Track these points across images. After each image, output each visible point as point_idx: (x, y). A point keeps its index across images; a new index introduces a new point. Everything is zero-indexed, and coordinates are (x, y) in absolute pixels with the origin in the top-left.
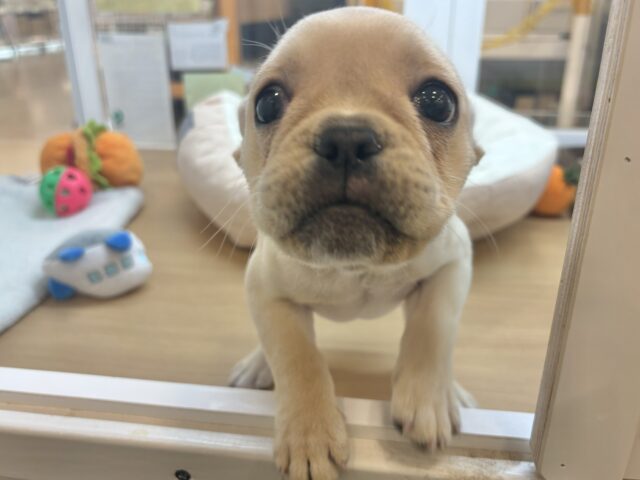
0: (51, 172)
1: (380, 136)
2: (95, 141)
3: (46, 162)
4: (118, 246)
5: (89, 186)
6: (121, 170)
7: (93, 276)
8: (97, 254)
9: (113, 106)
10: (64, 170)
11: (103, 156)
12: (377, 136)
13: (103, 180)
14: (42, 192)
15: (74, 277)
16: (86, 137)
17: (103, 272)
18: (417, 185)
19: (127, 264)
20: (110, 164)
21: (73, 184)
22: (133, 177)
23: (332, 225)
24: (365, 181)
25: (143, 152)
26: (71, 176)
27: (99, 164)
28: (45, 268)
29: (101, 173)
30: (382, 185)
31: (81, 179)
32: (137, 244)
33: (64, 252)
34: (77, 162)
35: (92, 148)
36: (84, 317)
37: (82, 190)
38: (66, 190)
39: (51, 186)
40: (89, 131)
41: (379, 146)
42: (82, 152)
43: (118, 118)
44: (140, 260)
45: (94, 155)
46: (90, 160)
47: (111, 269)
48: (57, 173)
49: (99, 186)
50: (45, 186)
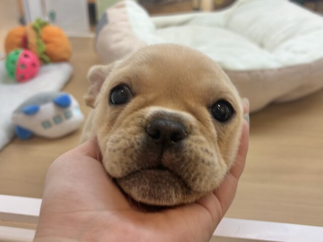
0: (12, 53)
1: (187, 128)
2: (41, 32)
3: (9, 46)
4: (62, 104)
5: (37, 62)
6: (58, 51)
7: (46, 124)
8: (48, 110)
9: (49, 8)
10: (21, 51)
11: (46, 42)
12: (185, 128)
13: (46, 58)
14: (7, 66)
15: (33, 124)
16: (35, 29)
17: (52, 121)
18: (203, 161)
19: (68, 116)
20: (51, 47)
21: (27, 61)
22: (65, 56)
23: (148, 181)
24: (174, 155)
25: (71, 39)
26: (26, 56)
27: (44, 47)
28: (14, 119)
29: (45, 53)
30: (183, 159)
31: (33, 57)
32: (74, 103)
33: (27, 108)
34: (29, 46)
35: (39, 37)
36: (40, 151)
37: (34, 65)
38: (23, 65)
39: (13, 62)
40: (37, 25)
41: (186, 134)
42: (32, 39)
43: (52, 16)
44: (76, 113)
45: (41, 41)
46: (38, 44)
47: (57, 119)
48: (17, 53)
49: (44, 62)
50: (10, 62)
